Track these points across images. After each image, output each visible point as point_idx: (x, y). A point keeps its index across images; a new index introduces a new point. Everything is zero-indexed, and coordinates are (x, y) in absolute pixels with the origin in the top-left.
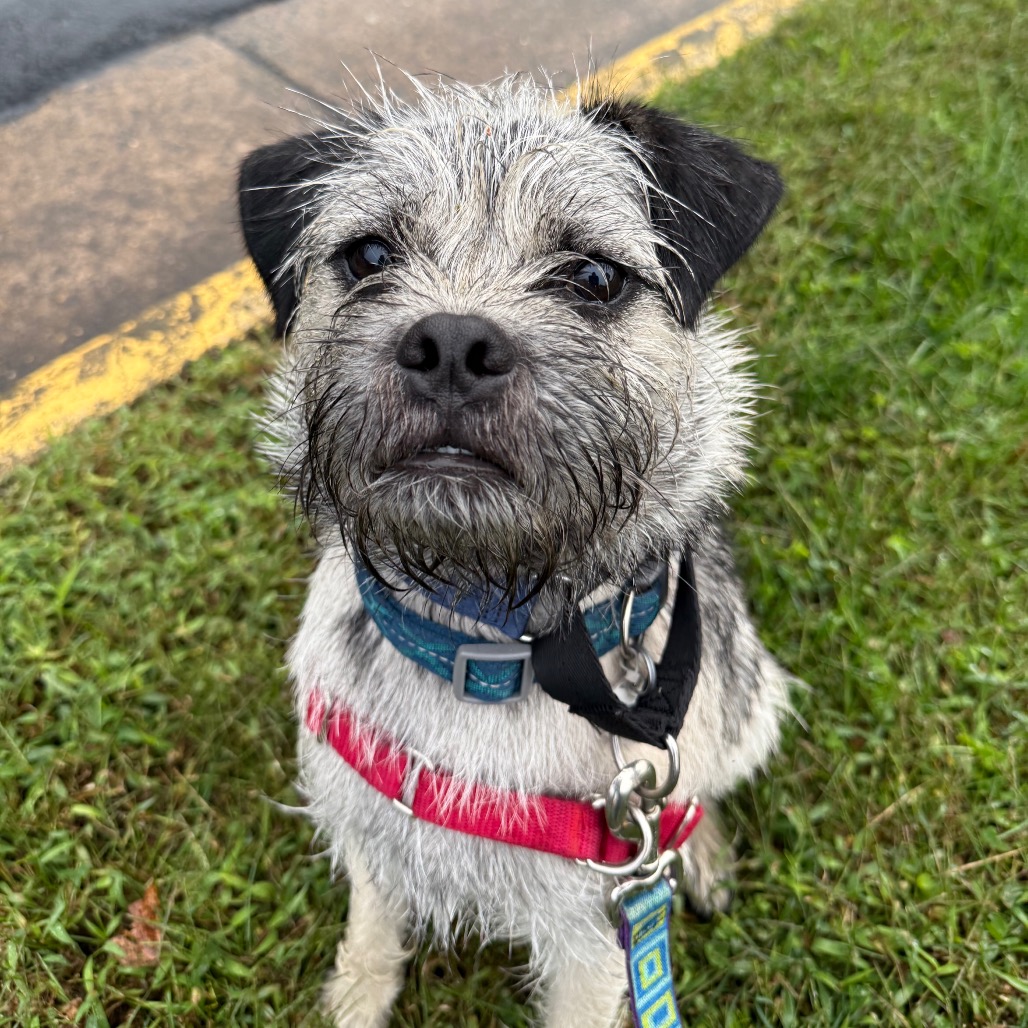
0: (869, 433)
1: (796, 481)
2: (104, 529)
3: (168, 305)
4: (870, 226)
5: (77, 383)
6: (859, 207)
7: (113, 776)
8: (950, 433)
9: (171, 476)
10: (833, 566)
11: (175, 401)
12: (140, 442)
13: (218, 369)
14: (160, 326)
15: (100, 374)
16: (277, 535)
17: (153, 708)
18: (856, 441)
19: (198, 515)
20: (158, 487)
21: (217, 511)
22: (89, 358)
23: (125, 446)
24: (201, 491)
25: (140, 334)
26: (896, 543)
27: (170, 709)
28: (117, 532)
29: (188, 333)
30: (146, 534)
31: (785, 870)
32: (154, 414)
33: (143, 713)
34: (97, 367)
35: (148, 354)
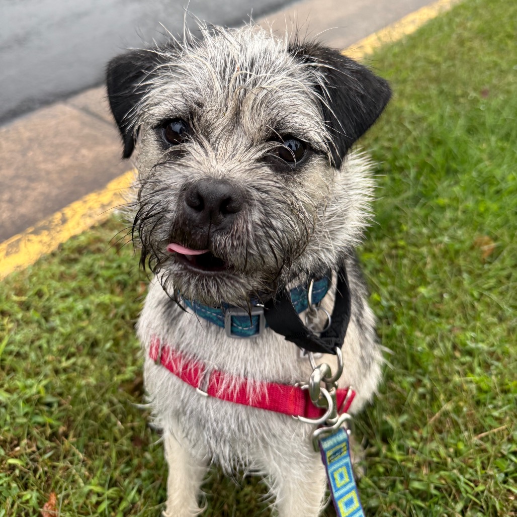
0: (402, 243)
2: (21, 322)
3: (50, 218)
5: (5, 258)
7: (30, 442)
8: (440, 238)
9: (55, 293)
10: (394, 303)
11: (56, 260)
12: (39, 278)
13: (76, 243)
14: (45, 228)
15: (16, 252)
16: (111, 315)
17: (49, 405)
18: (396, 247)
19: (70, 309)
20: (48, 299)
21: (80, 306)
22: (11, 246)
23: (30, 281)
24: (71, 299)
25: (36, 232)
26: (423, 290)
27: (60, 405)
28: (28, 322)
29: (60, 231)
30: (43, 321)
31: (390, 450)
32: (45, 266)
33: (45, 408)
34: (15, 249)
35: (41, 242)
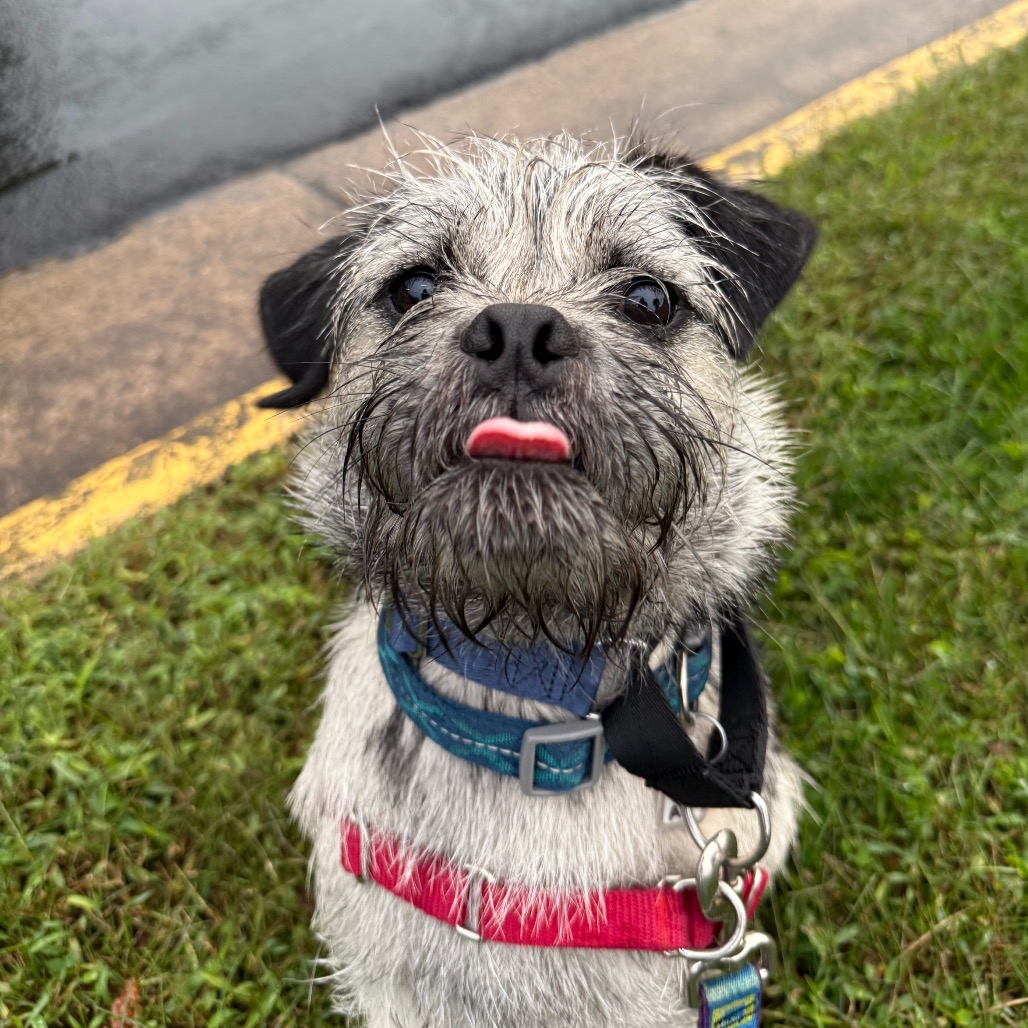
0: (912, 535)
1: (834, 585)
2: (131, 623)
3: (217, 413)
4: (915, 329)
5: (124, 486)
6: (904, 311)
7: (112, 867)
8: (999, 534)
9: (200, 571)
10: (871, 672)
11: (213, 502)
12: (174, 539)
13: (254, 471)
14: (208, 432)
15: (146, 476)
16: (294, 630)
17: (157, 799)
18: (900, 544)
19: (219, 608)
20: (186, 582)
21: (238, 605)
22: (138, 462)
23: (159, 543)
24: (226, 587)
25: (188, 440)
26: (938, 649)
27: (174, 801)
28: (142, 624)
29: (233, 439)
30: (168, 626)
31: (806, 998)
32: (190, 513)
33: (147, 804)
34: (145, 469)
35: (194, 459)
